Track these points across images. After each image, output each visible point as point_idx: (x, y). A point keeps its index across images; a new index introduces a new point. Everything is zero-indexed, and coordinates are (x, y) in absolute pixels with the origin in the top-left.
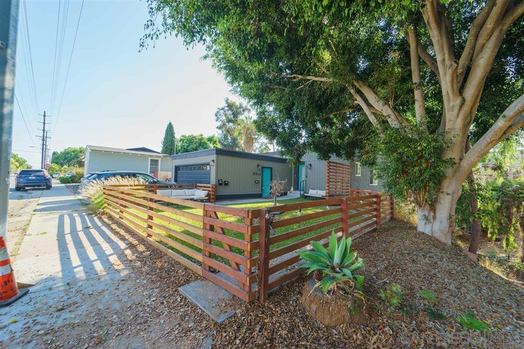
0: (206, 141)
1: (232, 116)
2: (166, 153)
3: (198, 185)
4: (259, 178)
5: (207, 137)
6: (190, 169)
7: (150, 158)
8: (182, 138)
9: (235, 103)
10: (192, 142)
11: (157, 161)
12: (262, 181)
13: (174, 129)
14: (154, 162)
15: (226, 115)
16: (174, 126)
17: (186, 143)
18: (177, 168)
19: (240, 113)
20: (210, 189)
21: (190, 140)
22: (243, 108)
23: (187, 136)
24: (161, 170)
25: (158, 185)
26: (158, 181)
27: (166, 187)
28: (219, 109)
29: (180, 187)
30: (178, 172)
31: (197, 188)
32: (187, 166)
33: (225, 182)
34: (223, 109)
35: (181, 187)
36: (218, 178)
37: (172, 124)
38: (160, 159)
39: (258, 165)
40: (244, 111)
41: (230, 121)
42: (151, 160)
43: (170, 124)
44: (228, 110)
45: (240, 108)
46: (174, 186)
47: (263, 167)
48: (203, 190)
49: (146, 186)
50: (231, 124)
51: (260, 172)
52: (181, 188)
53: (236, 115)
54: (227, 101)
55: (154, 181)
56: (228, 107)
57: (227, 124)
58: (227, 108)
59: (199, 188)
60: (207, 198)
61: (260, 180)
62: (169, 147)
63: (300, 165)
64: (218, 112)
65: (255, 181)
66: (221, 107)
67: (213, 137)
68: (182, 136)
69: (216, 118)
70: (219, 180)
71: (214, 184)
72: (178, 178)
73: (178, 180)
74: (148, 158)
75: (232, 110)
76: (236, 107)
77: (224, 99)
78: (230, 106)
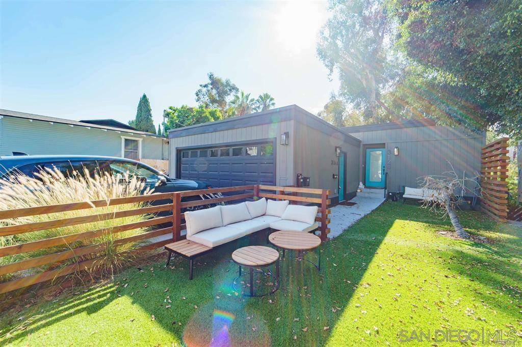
0: (208, 115)
1: (217, 95)
3: (262, 187)
4: (336, 169)
7: (123, 138)
8: (170, 111)
9: (220, 79)
10: (188, 117)
12: (339, 176)
13: (151, 105)
15: (209, 95)
18: (180, 153)
19: (226, 93)
21: (185, 112)
22: (230, 86)
23: (179, 107)
24: (143, 158)
28: (201, 86)
30: (183, 159)
33: (306, 179)
34: (206, 86)
36: (297, 171)
37: (147, 97)
38: (140, 140)
39: (337, 148)
40: (230, 90)
41: (213, 101)
42: (126, 140)
43: (145, 96)
44: (212, 88)
45: (226, 86)
51: (338, 160)
53: (222, 94)
54: (211, 77)
56: (212, 84)
57: (211, 104)
58: (210, 86)
60: (319, 225)
61: (337, 173)
63: (367, 150)
64: (200, 91)
65: (334, 175)
66: (204, 84)
67: (216, 111)
68: (171, 108)
69: (197, 98)
70: (298, 176)
71: (292, 184)
72: (182, 172)
73: (182, 175)
74: (121, 136)
75: (217, 88)
76: (222, 84)
77: (208, 74)
78: (215, 82)
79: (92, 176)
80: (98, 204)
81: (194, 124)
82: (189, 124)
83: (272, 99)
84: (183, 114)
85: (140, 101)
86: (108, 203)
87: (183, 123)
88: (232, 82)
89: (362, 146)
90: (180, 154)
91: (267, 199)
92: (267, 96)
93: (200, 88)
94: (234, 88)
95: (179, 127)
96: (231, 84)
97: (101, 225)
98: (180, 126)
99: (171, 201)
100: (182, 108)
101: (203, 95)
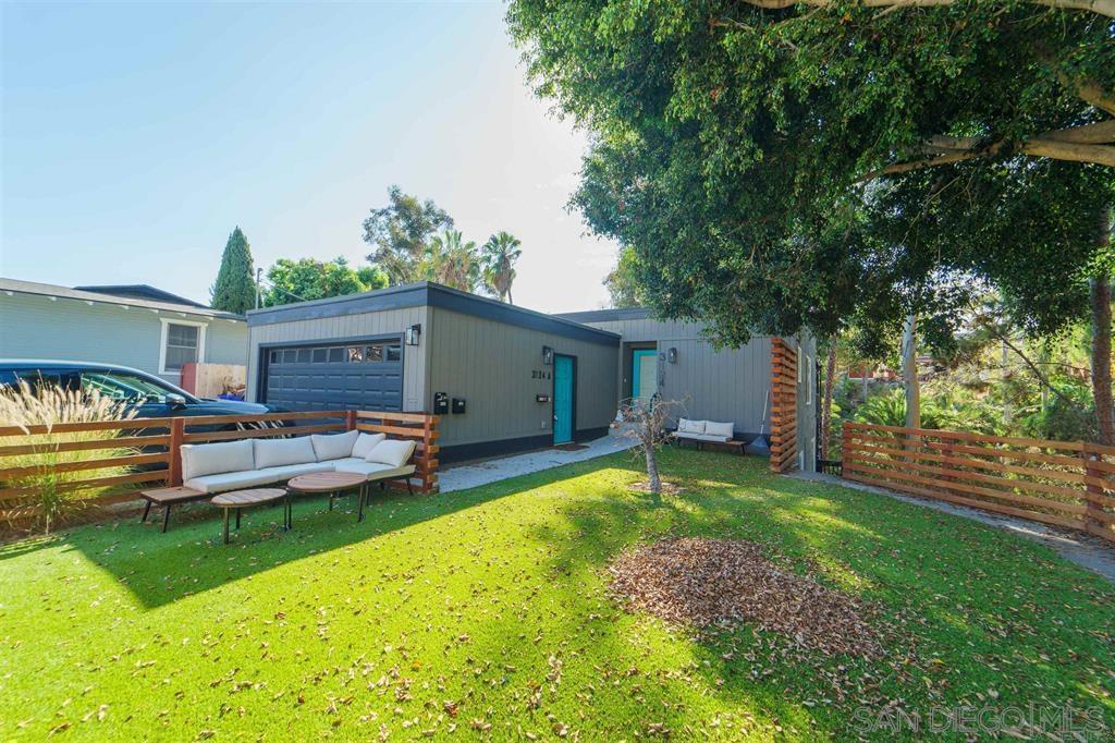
0: (355, 279)
1: (407, 232)
2: (224, 309)
3: (361, 414)
4: (544, 387)
5: (356, 270)
6: (320, 357)
7: (165, 322)
8: (279, 267)
9: (414, 200)
10: (312, 281)
11: (193, 331)
12: (554, 398)
13: (251, 250)
14: (183, 336)
15: (392, 229)
16: (249, 242)
17: (292, 280)
18: (267, 354)
19: (427, 227)
20: (421, 433)
21: (307, 272)
22: (434, 214)
23: (297, 262)
24: (208, 360)
25: (187, 420)
26: (189, 400)
27: (229, 428)
28: (373, 211)
29: (289, 424)
30: (271, 365)
31: (360, 426)
32: (305, 347)
33: (455, 401)
34: (384, 213)
35: (292, 428)
36: (436, 389)
37: (244, 233)
38: (203, 327)
39: (545, 349)
40: (436, 222)
41: (400, 244)
42: (172, 326)
43: (238, 233)
44: (397, 218)
45: (427, 214)
46: (262, 423)
47: (556, 355)
48: (389, 436)
49: (127, 429)
50: (404, 252)
51: (549, 370)
52: (293, 430)
53: (417, 229)
54: (394, 196)
55: (171, 403)
56: (396, 209)
57: (394, 250)
58: (394, 214)
59: (368, 427)
60: (411, 469)
61: (549, 393)
62: (235, 293)
63: (635, 352)
64: (373, 220)
65: (538, 397)
66: (379, 209)
67: (374, 270)
68: (280, 263)
69: (366, 233)
70: (437, 397)
71: (421, 409)
72: (269, 389)
73: (269, 395)
74: (161, 319)
75: (408, 218)
76: (418, 211)
77: (389, 189)
78: (404, 207)
79: (34, 393)
80: (35, 430)
81: (324, 296)
82: (314, 298)
83: (516, 243)
84: (302, 277)
85: (229, 243)
86: (50, 428)
87: (299, 293)
88: (437, 208)
89: (621, 344)
90: (267, 356)
91: (360, 431)
92: (505, 238)
93: (372, 215)
94: (442, 218)
95: (292, 302)
96: (437, 210)
97: (38, 459)
98: (294, 300)
99: (168, 431)
100: (301, 263)
101: (380, 229)
